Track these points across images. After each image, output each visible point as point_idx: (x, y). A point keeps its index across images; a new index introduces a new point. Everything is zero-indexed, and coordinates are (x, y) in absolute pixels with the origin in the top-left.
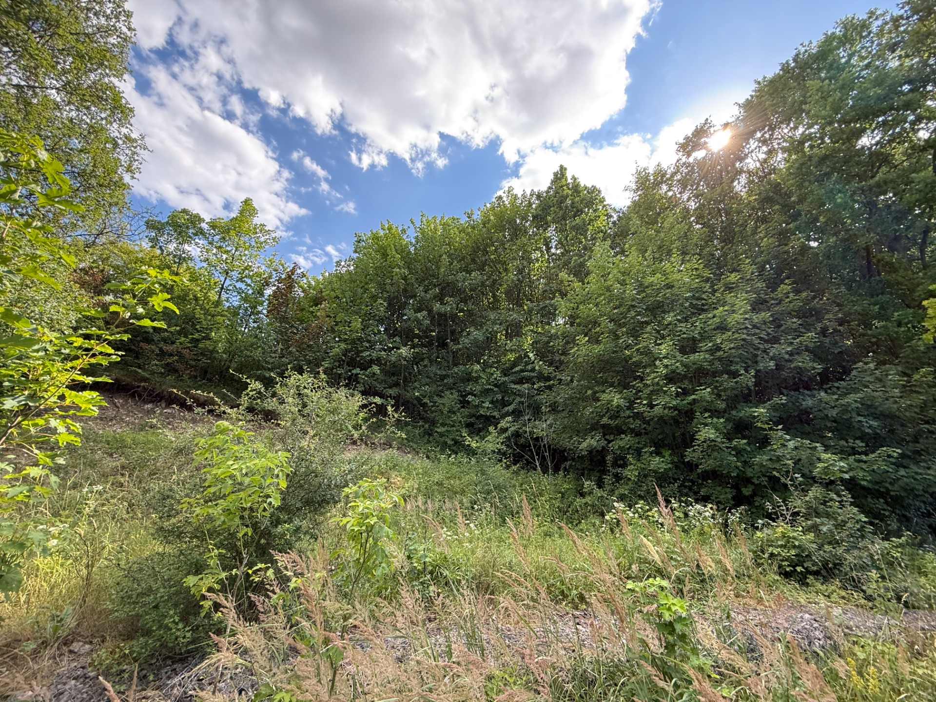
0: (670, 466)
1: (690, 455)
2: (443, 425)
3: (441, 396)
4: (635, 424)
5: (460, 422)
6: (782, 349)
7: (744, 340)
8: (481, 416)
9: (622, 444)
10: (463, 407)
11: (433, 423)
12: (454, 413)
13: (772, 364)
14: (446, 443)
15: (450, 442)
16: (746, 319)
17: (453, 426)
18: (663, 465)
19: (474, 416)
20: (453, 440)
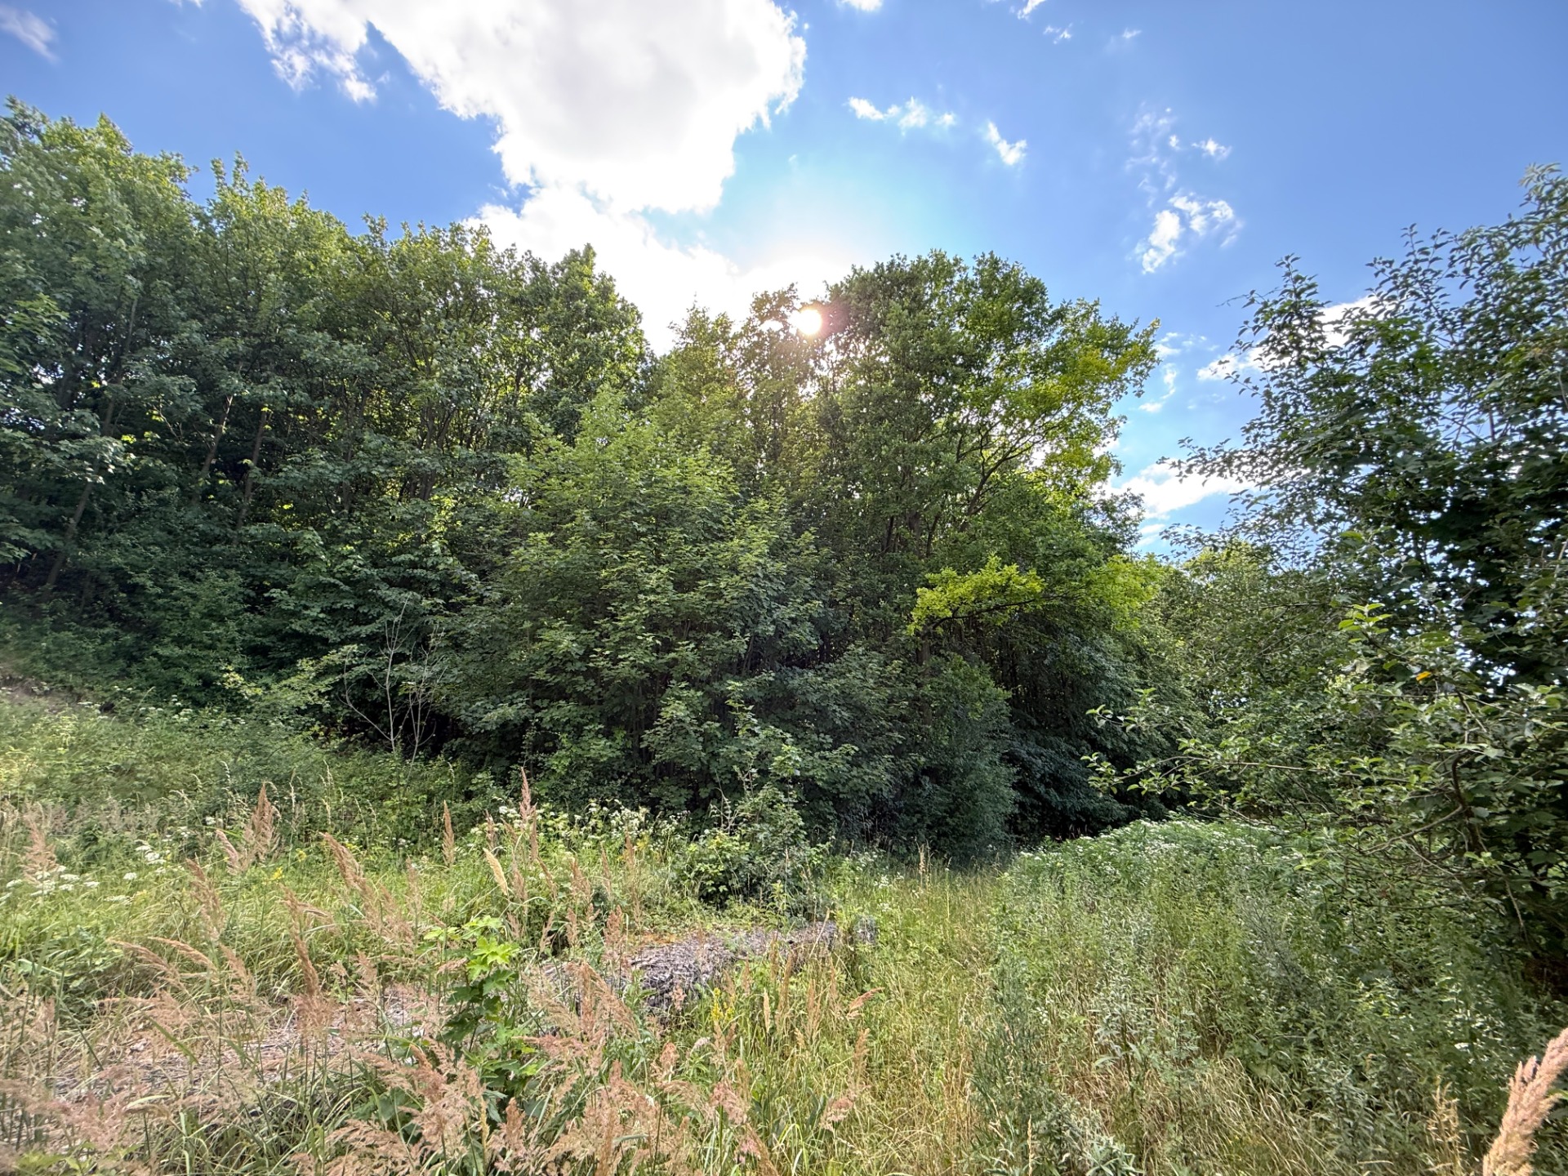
0: (618, 753)
1: (649, 738)
2: (179, 641)
3: (193, 578)
4: (585, 686)
5: (232, 641)
6: (785, 612)
7: (751, 590)
8: (296, 634)
9: (556, 714)
10: (252, 610)
11: (154, 633)
12: (221, 620)
13: (772, 628)
14: (180, 681)
15: (188, 680)
16: (759, 564)
17: (211, 647)
18: (609, 753)
19: (275, 632)
20: (200, 677)
